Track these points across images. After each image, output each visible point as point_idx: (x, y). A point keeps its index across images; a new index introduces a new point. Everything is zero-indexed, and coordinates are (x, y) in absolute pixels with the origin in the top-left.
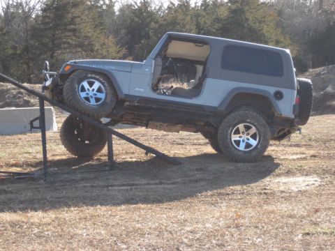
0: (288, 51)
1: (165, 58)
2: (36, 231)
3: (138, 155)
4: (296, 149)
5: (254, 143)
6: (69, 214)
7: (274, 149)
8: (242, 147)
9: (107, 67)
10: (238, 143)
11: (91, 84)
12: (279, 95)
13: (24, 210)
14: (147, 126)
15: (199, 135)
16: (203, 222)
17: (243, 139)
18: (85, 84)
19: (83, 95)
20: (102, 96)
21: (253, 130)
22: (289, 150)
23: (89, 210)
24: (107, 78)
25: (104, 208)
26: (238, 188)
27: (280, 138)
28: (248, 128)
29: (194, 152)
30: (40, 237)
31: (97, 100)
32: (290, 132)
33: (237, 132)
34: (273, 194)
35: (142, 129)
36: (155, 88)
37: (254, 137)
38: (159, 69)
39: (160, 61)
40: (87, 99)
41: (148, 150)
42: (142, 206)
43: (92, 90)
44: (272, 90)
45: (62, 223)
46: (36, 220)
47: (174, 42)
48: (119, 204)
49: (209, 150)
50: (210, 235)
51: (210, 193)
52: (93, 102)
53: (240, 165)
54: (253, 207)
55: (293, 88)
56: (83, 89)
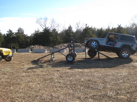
0: (134, 36)
1: (109, 38)
2: (86, 74)
3: (104, 57)
4: (136, 57)
5: (127, 55)
6: (93, 70)
7: (131, 56)
8: (125, 56)
9: (97, 40)
10: (124, 55)
11: (93, 43)
12: (133, 45)
13: (83, 69)
14: (105, 51)
15: (115, 53)
16: (122, 73)
17: (125, 54)
18: (92, 43)
19: (92, 45)
20: (96, 44)
21: (126, 52)
22: (135, 57)
23: (96, 69)
24: (97, 41)
25: (99, 69)
26: (127, 65)
27: (132, 54)
28: (125, 52)
29: (115, 57)
30: (87, 75)
31: (95, 45)
32: (135, 53)
33: (123, 53)
34: (135, 66)
35: (103, 52)
36: (106, 44)
37: (127, 53)
38: (107, 40)
39: (108, 38)
40: (93, 46)
41: (106, 56)
42: (108, 69)
43: (94, 44)
44: (131, 44)
45: (91, 72)
46: (86, 71)
47: (110, 35)
48: (102, 68)
49: (117, 56)
50: (125, 77)
51: (121, 66)
52: (95, 46)
53: (126, 60)
54: (132, 70)
55: (136, 44)
56: (92, 44)
